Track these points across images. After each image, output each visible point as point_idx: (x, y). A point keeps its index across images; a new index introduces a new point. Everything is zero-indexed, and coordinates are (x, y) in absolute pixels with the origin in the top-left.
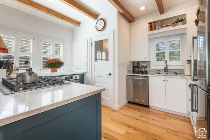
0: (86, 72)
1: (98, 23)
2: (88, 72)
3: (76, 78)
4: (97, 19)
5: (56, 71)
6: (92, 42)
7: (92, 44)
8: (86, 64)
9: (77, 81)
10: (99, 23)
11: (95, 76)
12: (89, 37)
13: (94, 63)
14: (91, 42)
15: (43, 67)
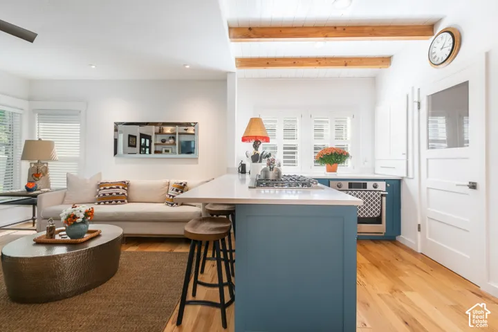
0: (405, 175)
1: (435, 44)
2: (410, 176)
3: (375, 186)
4: (433, 35)
5: (334, 170)
6: (421, 98)
7: (419, 103)
8: (405, 157)
9: (378, 194)
10: (438, 46)
11: (428, 188)
12: (413, 88)
13: (426, 153)
14: (416, 99)
15: (316, 162)
